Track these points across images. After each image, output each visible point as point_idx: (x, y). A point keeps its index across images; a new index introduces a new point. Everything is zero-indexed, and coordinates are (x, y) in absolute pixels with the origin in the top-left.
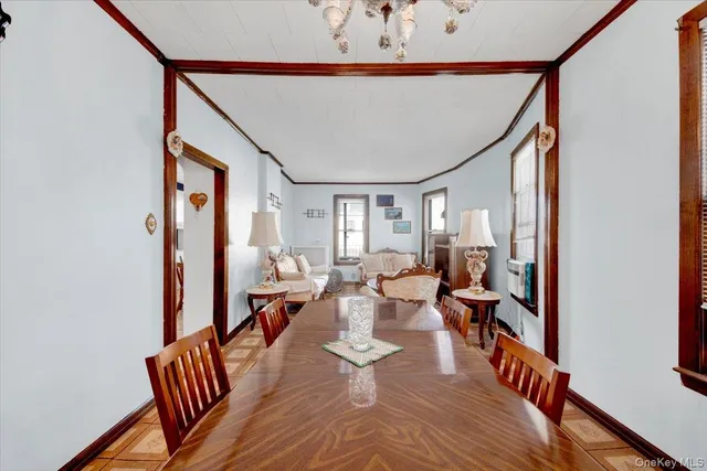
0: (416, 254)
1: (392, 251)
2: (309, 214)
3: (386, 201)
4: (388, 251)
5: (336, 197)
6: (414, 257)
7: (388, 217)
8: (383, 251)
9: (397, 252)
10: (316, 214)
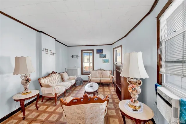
0: (111, 71)
1: (102, 70)
2: (73, 57)
3: (100, 51)
4: (101, 70)
5: (82, 51)
6: (110, 72)
7: (100, 57)
8: (99, 70)
9: (104, 70)
10: (75, 57)
